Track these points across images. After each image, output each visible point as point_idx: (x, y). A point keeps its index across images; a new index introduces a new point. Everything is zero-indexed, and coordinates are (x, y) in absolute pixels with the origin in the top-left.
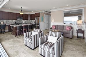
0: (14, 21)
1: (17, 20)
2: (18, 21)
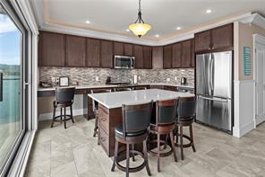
0: (104, 73)
1: (113, 68)
2: (117, 72)
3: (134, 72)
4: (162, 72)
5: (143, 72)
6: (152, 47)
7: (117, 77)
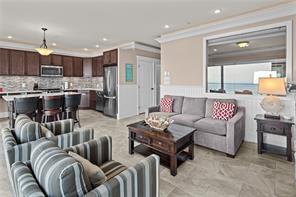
4: (94, 79)
5: (76, 79)
6: (83, 59)
7: (47, 84)
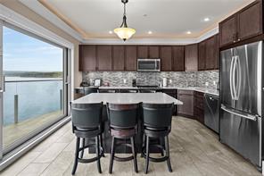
0: (131, 75)
2: (144, 75)
3: (164, 75)
7: (144, 80)
